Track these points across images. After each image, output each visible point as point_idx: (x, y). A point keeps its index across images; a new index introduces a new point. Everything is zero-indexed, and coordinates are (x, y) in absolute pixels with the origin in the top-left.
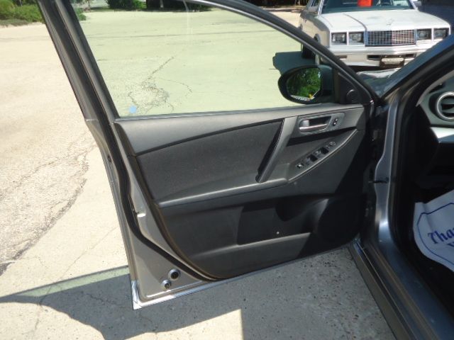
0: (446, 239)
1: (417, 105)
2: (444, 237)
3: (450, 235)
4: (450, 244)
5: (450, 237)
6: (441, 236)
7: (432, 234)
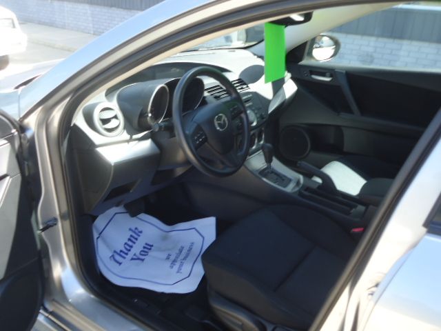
0: (127, 254)
1: (72, 125)
2: (124, 252)
3: (128, 248)
4: (132, 259)
5: (129, 250)
6: (122, 253)
7: (113, 256)
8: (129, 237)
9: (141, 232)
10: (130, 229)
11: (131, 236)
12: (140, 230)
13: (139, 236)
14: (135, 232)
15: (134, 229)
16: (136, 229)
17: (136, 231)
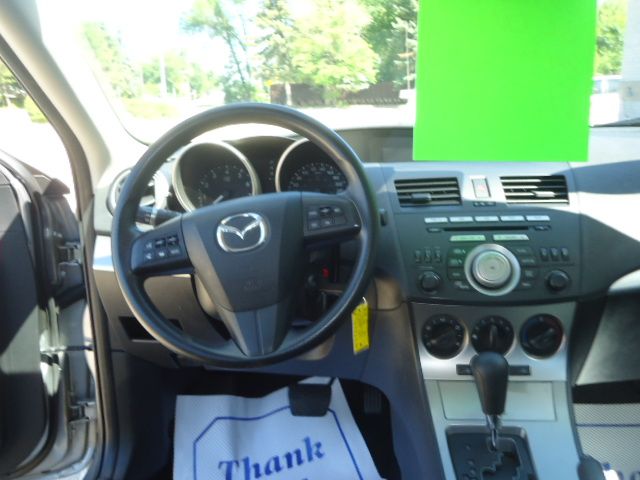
2: (257, 470)
6: (252, 470)
7: (230, 465)
8: (291, 450)
9: (320, 455)
10: (307, 441)
11: (298, 453)
12: (321, 451)
13: (310, 458)
14: (309, 450)
15: (313, 443)
16: (319, 445)
17: (314, 450)
